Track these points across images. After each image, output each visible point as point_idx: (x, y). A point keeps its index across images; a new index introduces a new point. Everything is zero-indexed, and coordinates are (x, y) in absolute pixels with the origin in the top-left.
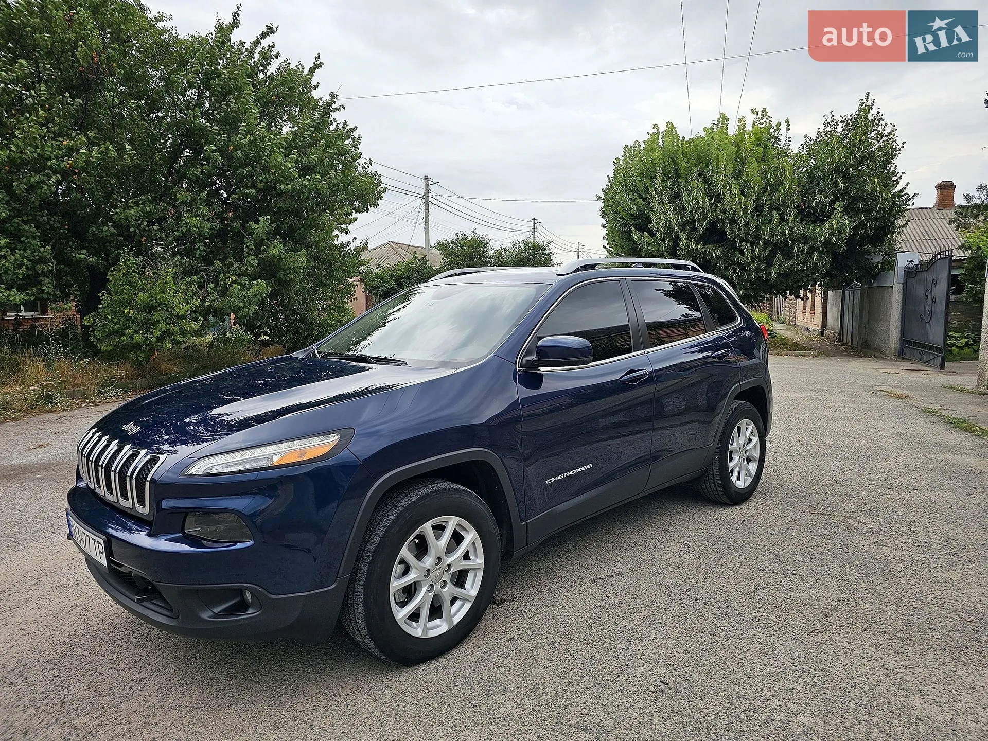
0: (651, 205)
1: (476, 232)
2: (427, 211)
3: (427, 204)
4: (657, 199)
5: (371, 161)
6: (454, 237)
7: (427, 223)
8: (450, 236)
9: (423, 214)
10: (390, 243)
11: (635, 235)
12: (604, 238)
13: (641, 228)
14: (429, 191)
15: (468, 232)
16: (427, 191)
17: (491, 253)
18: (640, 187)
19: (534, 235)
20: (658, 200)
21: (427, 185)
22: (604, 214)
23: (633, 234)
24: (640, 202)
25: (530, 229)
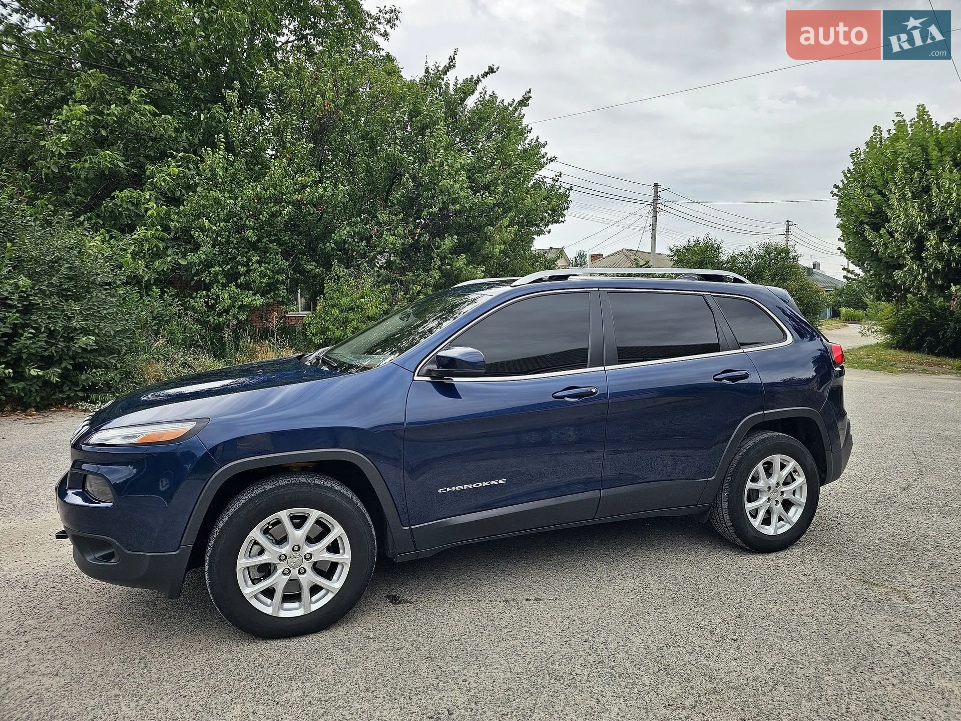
0: (890, 202)
1: (710, 237)
2: (655, 219)
3: (655, 212)
4: (897, 194)
5: (561, 173)
6: (685, 243)
7: (654, 229)
8: (682, 243)
9: (650, 222)
10: (624, 250)
11: (870, 235)
12: (840, 239)
13: (876, 228)
14: (658, 198)
15: (701, 238)
16: (656, 198)
17: (725, 258)
18: (879, 181)
19: (787, 238)
20: (900, 196)
21: (656, 192)
22: (839, 214)
23: (866, 233)
24: (878, 197)
25: (784, 231)
